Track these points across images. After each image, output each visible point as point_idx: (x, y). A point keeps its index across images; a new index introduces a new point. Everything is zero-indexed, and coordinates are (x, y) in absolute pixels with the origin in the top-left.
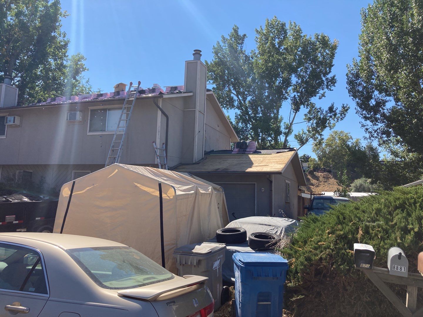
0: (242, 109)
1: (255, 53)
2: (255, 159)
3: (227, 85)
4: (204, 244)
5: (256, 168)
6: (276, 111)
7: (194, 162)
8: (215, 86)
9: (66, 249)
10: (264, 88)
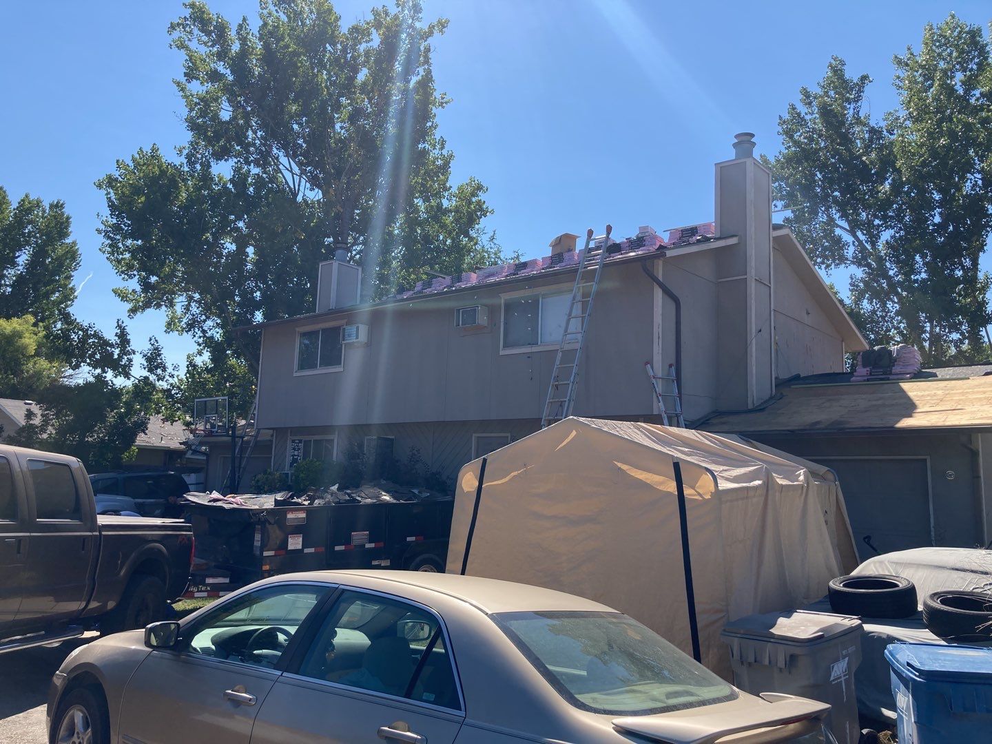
0: (869, 265)
1: (898, 118)
2: (919, 393)
3: (823, 209)
4: (800, 616)
5: (928, 419)
6: (971, 260)
7: (750, 407)
8: (789, 214)
9: (490, 612)
10: (930, 206)
